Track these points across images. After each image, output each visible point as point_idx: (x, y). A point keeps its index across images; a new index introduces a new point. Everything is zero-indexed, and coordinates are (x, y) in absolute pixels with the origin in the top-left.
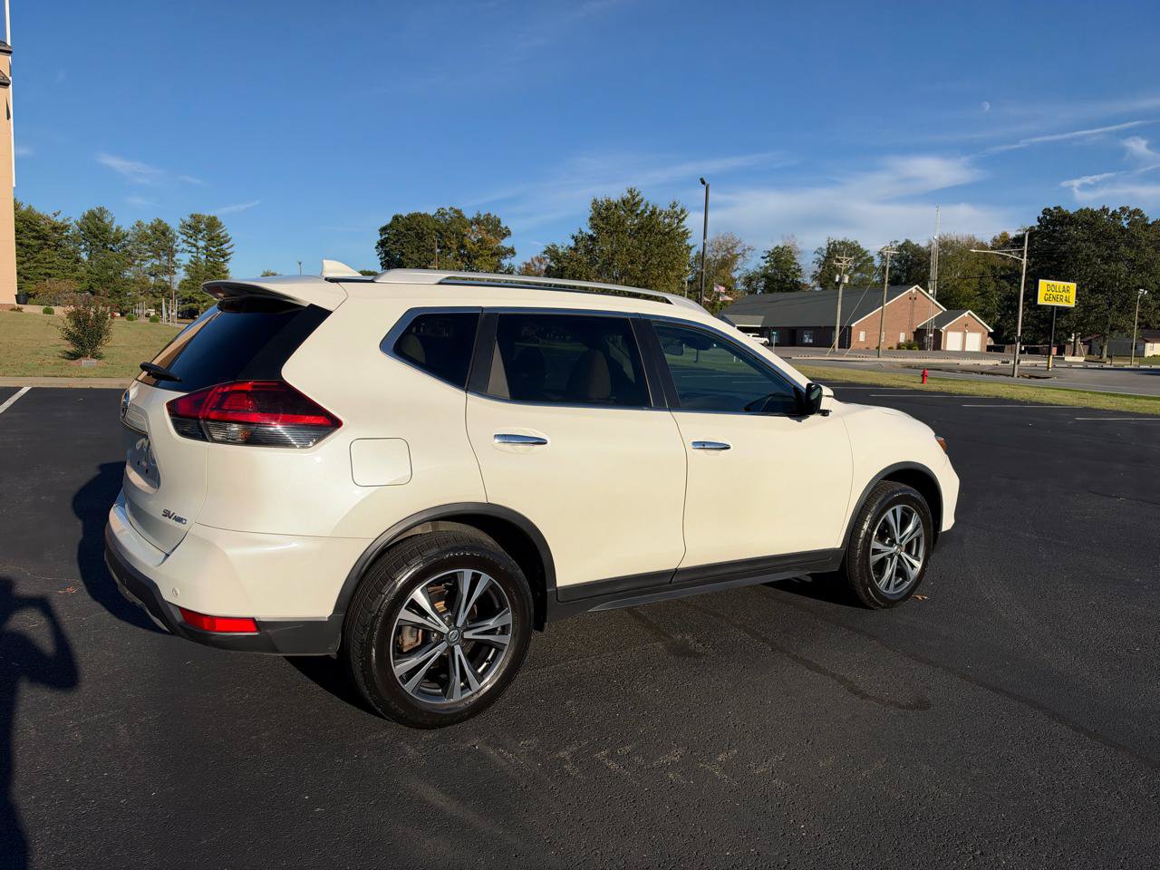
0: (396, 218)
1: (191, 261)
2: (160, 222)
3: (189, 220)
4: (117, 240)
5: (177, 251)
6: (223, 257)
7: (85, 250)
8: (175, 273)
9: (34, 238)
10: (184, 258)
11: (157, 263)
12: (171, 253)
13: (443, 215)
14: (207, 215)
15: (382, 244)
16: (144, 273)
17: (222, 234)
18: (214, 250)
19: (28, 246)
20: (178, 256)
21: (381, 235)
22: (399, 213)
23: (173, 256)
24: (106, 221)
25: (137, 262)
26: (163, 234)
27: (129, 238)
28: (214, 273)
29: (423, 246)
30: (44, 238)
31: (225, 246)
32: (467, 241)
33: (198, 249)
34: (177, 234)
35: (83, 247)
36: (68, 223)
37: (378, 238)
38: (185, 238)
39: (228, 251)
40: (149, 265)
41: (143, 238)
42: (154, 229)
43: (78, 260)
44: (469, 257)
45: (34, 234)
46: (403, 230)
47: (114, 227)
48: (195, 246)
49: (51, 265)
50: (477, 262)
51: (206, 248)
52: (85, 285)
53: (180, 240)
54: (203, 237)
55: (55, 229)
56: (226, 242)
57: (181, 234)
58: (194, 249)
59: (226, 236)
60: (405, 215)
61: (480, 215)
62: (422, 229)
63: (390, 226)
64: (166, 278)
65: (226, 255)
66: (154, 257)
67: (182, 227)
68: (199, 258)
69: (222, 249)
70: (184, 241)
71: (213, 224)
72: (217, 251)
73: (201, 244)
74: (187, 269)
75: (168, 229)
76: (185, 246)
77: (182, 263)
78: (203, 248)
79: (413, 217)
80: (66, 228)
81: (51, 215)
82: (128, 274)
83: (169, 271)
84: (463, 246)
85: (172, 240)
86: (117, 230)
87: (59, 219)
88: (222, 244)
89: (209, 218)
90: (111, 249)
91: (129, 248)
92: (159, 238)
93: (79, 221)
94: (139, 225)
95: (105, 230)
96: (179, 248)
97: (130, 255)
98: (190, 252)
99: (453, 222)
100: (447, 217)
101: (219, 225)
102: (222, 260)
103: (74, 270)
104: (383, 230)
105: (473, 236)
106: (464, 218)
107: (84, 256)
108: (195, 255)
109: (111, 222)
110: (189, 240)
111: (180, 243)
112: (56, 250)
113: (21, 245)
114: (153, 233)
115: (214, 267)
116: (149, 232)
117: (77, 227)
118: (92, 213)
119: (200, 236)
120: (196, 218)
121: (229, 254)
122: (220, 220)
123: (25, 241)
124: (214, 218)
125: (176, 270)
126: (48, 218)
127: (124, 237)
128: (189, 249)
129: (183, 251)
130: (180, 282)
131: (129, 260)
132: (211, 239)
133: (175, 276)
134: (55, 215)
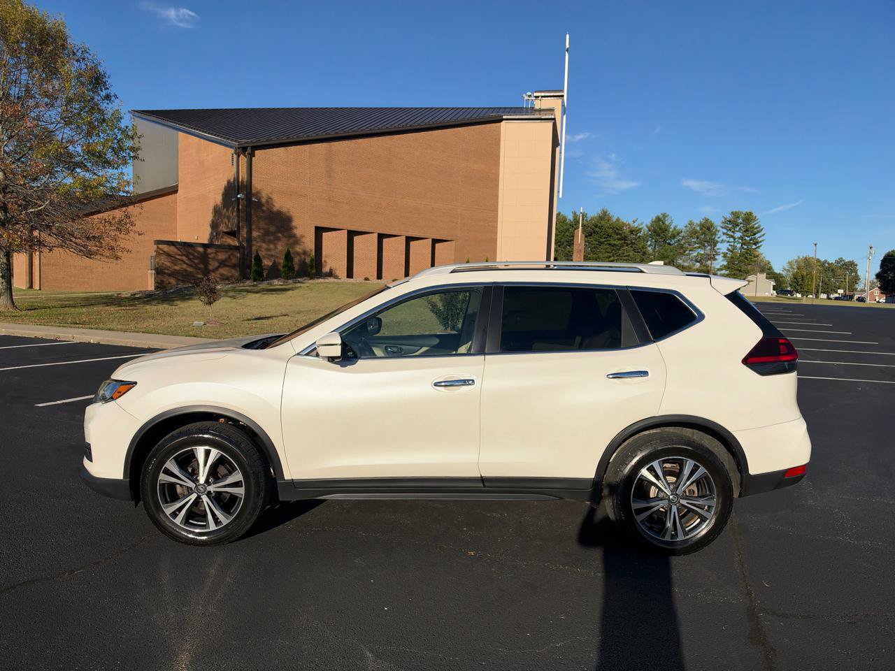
1: (728, 249)
2: (707, 220)
3: (729, 217)
4: (674, 237)
5: (717, 242)
6: (755, 244)
7: (652, 245)
8: (716, 260)
9: (619, 239)
10: (723, 247)
11: (702, 252)
12: (715, 244)
14: (744, 211)
16: (692, 260)
17: (756, 226)
18: (748, 239)
19: (615, 246)
20: (719, 245)
23: (715, 246)
24: (667, 223)
25: (687, 252)
26: (708, 229)
27: (683, 234)
28: (746, 258)
30: (625, 238)
31: (757, 235)
33: (735, 239)
34: (719, 228)
35: (649, 243)
36: (641, 227)
38: (725, 231)
39: (760, 239)
40: (695, 254)
41: (693, 233)
42: (702, 226)
43: (645, 253)
45: (619, 236)
47: (672, 227)
48: (732, 237)
49: (627, 258)
51: (741, 238)
53: (720, 233)
54: (740, 229)
55: (632, 232)
56: (758, 232)
57: (722, 228)
58: (732, 240)
59: (760, 226)
64: (709, 262)
65: (758, 243)
66: (699, 247)
67: (725, 223)
68: (735, 247)
69: (755, 238)
70: (724, 234)
71: (749, 218)
72: (750, 240)
73: (738, 235)
74: (725, 256)
75: (712, 225)
76: (724, 237)
77: (721, 251)
78: (739, 238)
80: (639, 230)
81: (631, 223)
82: (680, 261)
83: (712, 258)
85: (715, 234)
86: (674, 229)
87: (636, 225)
88: (755, 234)
89: (746, 214)
90: (669, 244)
91: (682, 242)
92: (705, 233)
93: (649, 225)
94: (691, 223)
95: (665, 230)
96: (720, 240)
97: (682, 247)
98: (728, 242)
101: (755, 219)
102: (754, 247)
107: (651, 250)
108: (732, 244)
109: (671, 223)
110: (729, 233)
111: (721, 235)
112: (632, 247)
113: (610, 244)
114: (701, 229)
115: (747, 253)
116: (698, 228)
117: (647, 229)
118: (658, 219)
119: (737, 229)
120: (736, 215)
121: (761, 242)
122: (754, 215)
123: (612, 242)
124: (751, 213)
125: (717, 257)
126: (629, 225)
127: (678, 234)
128: (728, 239)
129: (722, 241)
130: (718, 267)
131: (681, 251)
132: (747, 230)
133: (713, 262)
134: (634, 222)
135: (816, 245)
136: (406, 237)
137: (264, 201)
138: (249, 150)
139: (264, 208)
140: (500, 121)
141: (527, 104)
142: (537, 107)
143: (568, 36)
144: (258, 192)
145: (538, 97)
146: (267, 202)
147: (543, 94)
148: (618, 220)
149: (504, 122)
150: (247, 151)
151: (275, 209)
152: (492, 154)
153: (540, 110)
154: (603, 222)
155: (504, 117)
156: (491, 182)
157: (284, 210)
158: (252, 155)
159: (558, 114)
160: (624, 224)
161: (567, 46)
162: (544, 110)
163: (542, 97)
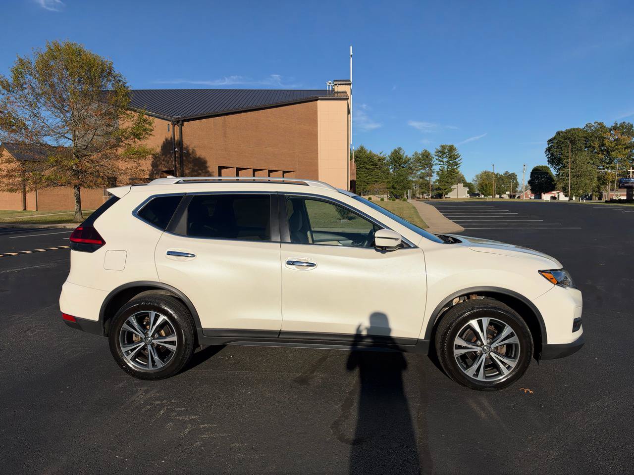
0: (558, 133)
1: (440, 169)
2: (426, 151)
3: (439, 148)
4: (406, 162)
5: (433, 165)
6: (456, 165)
7: (392, 168)
8: (432, 176)
9: (372, 165)
10: (436, 168)
11: (424, 172)
12: (431, 166)
13: (590, 127)
14: (449, 145)
15: (549, 149)
16: (418, 177)
17: (456, 154)
18: (452, 162)
19: (369, 169)
20: (434, 167)
21: (548, 144)
22: (560, 130)
23: (431, 167)
24: (401, 153)
25: (414, 172)
26: (427, 157)
27: (411, 160)
28: (451, 174)
29: (575, 148)
30: (375, 164)
31: (457, 160)
32: (606, 141)
34: (433, 156)
35: (391, 167)
36: (385, 157)
37: (547, 146)
38: (437, 158)
39: (459, 162)
40: (419, 173)
41: (418, 160)
42: (423, 155)
43: (388, 173)
44: (608, 152)
45: (372, 163)
46: (561, 140)
47: (405, 156)
48: (442, 161)
49: (377, 177)
50: (613, 153)
51: (448, 162)
52: (391, 185)
53: (435, 159)
54: (447, 156)
55: (379, 160)
56: (458, 158)
57: (436, 156)
58: (442, 163)
59: (458, 154)
60: (564, 130)
61: (617, 124)
62: (575, 138)
63: (555, 138)
64: (428, 179)
65: (458, 164)
66: (422, 169)
67: (437, 152)
68: (444, 168)
69: (455, 162)
70: (437, 159)
71: (452, 149)
72: (453, 163)
73: (445, 160)
74: (438, 173)
75: (429, 154)
76: (437, 162)
77: (436, 171)
78: (446, 162)
79: (568, 132)
80: (384, 159)
81: (379, 154)
82: (410, 178)
83: (429, 175)
84: (603, 145)
85: (431, 160)
86: (406, 157)
87: (382, 155)
88: (455, 159)
90: (403, 167)
91: (411, 165)
92: (425, 159)
93: (390, 155)
94: (416, 154)
95: (400, 158)
96: (434, 163)
97: (411, 169)
98: (439, 165)
99: (597, 130)
100: (593, 128)
101: (455, 149)
102: (455, 167)
103: (387, 178)
104: (550, 141)
105: (611, 138)
106: (605, 127)
107: (391, 171)
108: (442, 166)
109: (403, 154)
110: (440, 159)
111: (435, 161)
112: (380, 169)
113: (366, 168)
114: (423, 157)
115: (451, 171)
116: (421, 157)
117: (389, 158)
118: (396, 151)
119: (445, 156)
120: (443, 147)
121: (459, 164)
122: (455, 146)
123: (368, 167)
124: (452, 146)
125: (433, 174)
126: (378, 155)
127: (408, 161)
128: (439, 163)
129: (436, 164)
130: (434, 180)
131: (411, 172)
132: (450, 157)
133: (432, 177)
134: (380, 154)
135: (493, 166)
137: (191, 151)
138: (181, 122)
139: (191, 156)
140: (317, 100)
141: (329, 88)
142: (336, 90)
143: (351, 47)
144: (187, 147)
145: (336, 84)
146: (193, 152)
147: (340, 83)
148: (371, 152)
149: (318, 101)
150: (179, 122)
151: (197, 156)
152: (313, 120)
153: (338, 93)
154: (361, 154)
155: (319, 98)
156: (313, 136)
157: (202, 157)
158: (182, 125)
159: (349, 93)
160: (374, 155)
161: (351, 54)
162: (340, 92)
163: (339, 84)
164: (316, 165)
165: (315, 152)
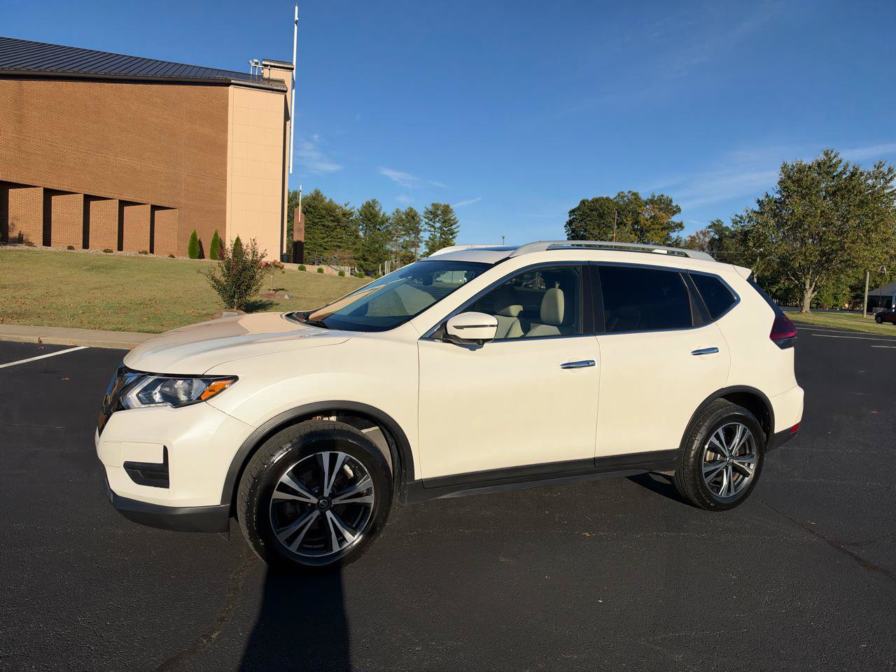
0: (583, 202)
1: (430, 238)
2: (411, 209)
3: (430, 208)
4: (383, 223)
5: (421, 230)
6: (451, 234)
7: (362, 229)
8: (419, 247)
9: (332, 221)
10: (425, 236)
11: (408, 239)
12: (417, 231)
13: (623, 197)
14: (443, 203)
15: (570, 223)
16: (399, 246)
17: (452, 218)
18: (446, 229)
19: (328, 227)
20: (422, 234)
21: (570, 216)
22: (586, 198)
23: (418, 234)
24: (377, 209)
25: (395, 238)
26: (413, 218)
27: (391, 221)
29: (603, 223)
30: (338, 220)
31: (454, 227)
32: (641, 218)
33: (435, 229)
34: (422, 218)
35: (361, 227)
36: (353, 211)
37: (568, 219)
38: (427, 221)
39: (456, 230)
40: (402, 241)
41: (400, 221)
42: (407, 214)
43: (357, 237)
44: (641, 231)
45: (332, 218)
46: (587, 211)
47: (381, 213)
48: (433, 226)
49: (340, 240)
50: (648, 235)
51: (441, 228)
52: (360, 254)
53: (423, 223)
54: (439, 220)
55: (344, 215)
56: (455, 224)
57: (425, 218)
58: (433, 229)
59: (455, 218)
60: (590, 199)
61: (654, 196)
62: (604, 210)
63: (578, 208)
64: (413, 250)
65: (454, 233)
66: (405, 235)
67: (426, 213)
68: (435, 236)
69: (451, 229)
70: (426, 223)
71: (447, 210)
72: (448, 230)
73: (438, 225)
74: (427, 244)
75: (416, 214)
76: (426, 226)
77: (424, 239)
78: (439, 228)
79: (596, 201)
80: (351, 214)
81: (343, 205)
82: (388, 247)
83: (415, 245)
84: (637, 222)
85: (418, 223)
86: (383, 215)
87: (348, 208)
88: (451, 225)
89: (445, 206)
90: (379, 229)
91: (390, 228)
92: (409, 221)
93: (360, 209)
94: (398, 212)
95: (375, 216)
96: (423, 228)
97: (390, 233)
98: (430, 231)
99: (630, 202)
100: (625, 199)
101: (451, 211)
102: (451, 237)
103: (354, 244)
104: (572, 212)
105: (646, 214)
106: (640, 199)
107: (361, 234)
108: (433, 233)
109: (380, 210)
110: (430, 222)
111: (423, 225)
112: (344, 229)
113: (324, 225)
114: (406, 218)
115: (445, 242)
116: (404, 216)
117: (358, 214)
118: (368, 204)
119: (437, 220)
120: (436, 206)
121: (456, 232)
122: (451, 207)
123: (327, 223)
124: (448, 206)
125: (420, 245)
126: (341, 207)
127: (387, 221)
128: (429, 229)
129: (425, 230)
130: (422, 254)
131: (390, 237)
132: (445, 222)
133: (418, 249)
134: (346, 205)
135: (503, 238)
136: (120, 201)
140: (228, 84)
141: (254, 71)
142: (266, 76)
143: (297, 8)
145: (267, 66)
147: (272, 64)
148: (331, 201)
149: (231, 88)
152: (219, 119)
153: (269, 80)
154: (316, 202)
155: (233, 81)
156: (218, 148)
159: (289, 84)
160: (336, 207)
161: (296, 18)
162: (273, 80)
163: (272, 66)
164: (223, 202)
165: (223, 178)
